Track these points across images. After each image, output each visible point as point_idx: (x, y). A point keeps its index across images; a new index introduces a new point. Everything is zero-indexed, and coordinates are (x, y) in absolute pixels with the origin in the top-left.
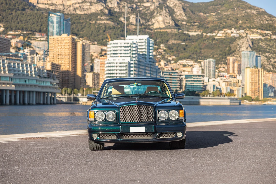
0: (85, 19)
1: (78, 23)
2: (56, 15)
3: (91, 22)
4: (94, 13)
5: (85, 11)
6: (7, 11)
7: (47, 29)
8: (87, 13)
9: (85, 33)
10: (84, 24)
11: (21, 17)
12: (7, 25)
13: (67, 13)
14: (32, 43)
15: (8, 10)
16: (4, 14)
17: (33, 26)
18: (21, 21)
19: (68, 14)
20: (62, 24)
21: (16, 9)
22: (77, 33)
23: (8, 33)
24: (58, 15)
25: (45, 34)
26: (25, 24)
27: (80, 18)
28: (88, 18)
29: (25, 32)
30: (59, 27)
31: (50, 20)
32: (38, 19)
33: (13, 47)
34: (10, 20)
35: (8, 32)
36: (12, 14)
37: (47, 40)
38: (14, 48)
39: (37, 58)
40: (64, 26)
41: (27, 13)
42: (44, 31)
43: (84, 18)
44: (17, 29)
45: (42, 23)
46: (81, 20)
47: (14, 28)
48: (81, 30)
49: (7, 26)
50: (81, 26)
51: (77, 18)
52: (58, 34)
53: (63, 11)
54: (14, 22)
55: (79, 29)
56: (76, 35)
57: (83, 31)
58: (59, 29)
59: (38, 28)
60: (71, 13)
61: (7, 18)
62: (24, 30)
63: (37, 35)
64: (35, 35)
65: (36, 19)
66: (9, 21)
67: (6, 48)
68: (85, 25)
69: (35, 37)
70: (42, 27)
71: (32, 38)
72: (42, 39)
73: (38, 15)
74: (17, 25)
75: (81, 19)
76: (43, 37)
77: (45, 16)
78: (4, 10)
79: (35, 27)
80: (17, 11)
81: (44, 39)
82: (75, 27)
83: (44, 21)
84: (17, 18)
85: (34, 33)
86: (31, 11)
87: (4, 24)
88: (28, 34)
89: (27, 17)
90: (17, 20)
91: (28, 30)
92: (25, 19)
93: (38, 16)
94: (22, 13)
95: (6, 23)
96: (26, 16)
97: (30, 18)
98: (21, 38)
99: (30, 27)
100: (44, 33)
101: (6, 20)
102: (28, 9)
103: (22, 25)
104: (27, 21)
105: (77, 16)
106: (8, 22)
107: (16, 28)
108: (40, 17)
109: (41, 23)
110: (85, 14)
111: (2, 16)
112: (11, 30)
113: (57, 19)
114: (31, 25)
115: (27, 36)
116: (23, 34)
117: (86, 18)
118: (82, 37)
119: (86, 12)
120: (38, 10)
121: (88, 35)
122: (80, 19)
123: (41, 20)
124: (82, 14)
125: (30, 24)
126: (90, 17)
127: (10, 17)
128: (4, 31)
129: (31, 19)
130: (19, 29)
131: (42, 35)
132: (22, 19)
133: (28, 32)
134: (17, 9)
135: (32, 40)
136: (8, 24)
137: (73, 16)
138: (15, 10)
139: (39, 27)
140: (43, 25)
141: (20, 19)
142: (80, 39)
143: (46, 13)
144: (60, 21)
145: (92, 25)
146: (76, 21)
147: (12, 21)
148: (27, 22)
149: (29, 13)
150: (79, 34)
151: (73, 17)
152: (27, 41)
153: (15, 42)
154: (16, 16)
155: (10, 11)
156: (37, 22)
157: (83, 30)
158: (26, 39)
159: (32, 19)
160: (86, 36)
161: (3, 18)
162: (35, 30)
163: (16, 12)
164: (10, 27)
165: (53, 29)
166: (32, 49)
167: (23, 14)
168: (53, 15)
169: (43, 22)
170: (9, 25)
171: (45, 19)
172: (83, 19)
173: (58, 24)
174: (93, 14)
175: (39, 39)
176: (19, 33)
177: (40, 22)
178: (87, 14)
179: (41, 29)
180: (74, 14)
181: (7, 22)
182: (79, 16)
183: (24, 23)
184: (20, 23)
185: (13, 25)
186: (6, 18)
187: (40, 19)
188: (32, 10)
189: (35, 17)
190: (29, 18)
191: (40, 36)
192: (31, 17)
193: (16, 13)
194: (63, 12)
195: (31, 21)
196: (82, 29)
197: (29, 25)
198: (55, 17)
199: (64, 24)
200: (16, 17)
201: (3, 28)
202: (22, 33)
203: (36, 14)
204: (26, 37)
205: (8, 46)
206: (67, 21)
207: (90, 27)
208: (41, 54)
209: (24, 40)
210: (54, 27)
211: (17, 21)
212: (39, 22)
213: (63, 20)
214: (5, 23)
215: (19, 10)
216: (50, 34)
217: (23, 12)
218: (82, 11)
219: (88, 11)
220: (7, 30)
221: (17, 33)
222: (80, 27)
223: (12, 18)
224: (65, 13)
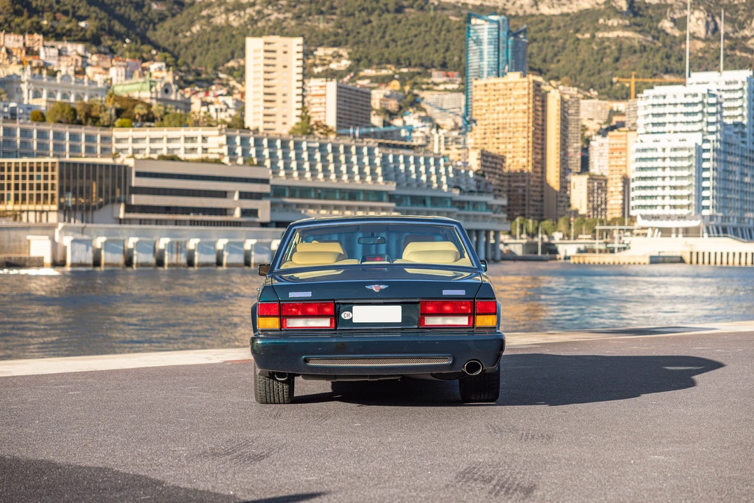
0: (562, 29)
1: (544, 40)
2: (486, 21)
3: (579, 36)
4: (587, 10)
5: (564, 5)
6: (357, 14)
7: (463, 60)
8: (570, 11)
9: (563, 66)
10: (561, 41)
11: (395, 29)
12: (357, 51)
13: (513, 13)
14: (423, 99)
15: (360, 11)
16: (351, 24)
17: (424, 54)
18: (394, 40)
19: (517, 16)
20: (505, 45)
21: (381, 9)
22: (543, 67)
23: (362, 74)
24: (492, 21)
25: (456, 74)
26: (404, 48)
27: (549, 25)
28: (570, 25)
29: (405, 70)
30: (496, 53)
31: (471, 35)
32: (439, 33)
33: (377, 110)
34: (366, 39)
35: (361, 71)
36: (370, 22)
37: (464, 89)
38: (378, 113)
39: (440, 137)
40: (510, 50)
41: (410, 18)
42: (454, 66)
43: (562, 25)
44: (384, 61)
45: (449, 44)
46: (551, 31)
47: (376, 60)
48: (552, 58)
49: (357, 56)
50: (553, 47)
51: (541, 26)
52: (494, 73)
53: (504, 9)
54: (376, 43)
55: (546, 55)
56: (540, 72)
57: (558, 61)
58: (496, 60)
59: (438, 58)
60: (525, 12)
61: (358, 33)
62: (401, 64)
63: (437, 77)
64: (430, 76)
65: (433, 33)
66: (363, 42)
67: (360, 115)
68: (564, 43)
69: (430, 81)
70: (448, 54)
71: (423, 84)
72: (450, 87)
73: (438, 21)
74: (383, 50)
75: (553, 29)
76: (452, 82)
77: (457, 25)
78: (350, 13)
79: (431, 56)
80: (383, 12)
81: (456, 86)
82: (535, 51)
83: (454, 39)
84: (384, 32)
85: (429, 71)
86: (420, 13)
87: (350, 50)
88: (413, 75)
89: (409, 29)
90: (383, 37)
91: (413, 63)
92: (404, 36)
93: (437, 25)
94: (396, 17)
95: (355, 48)
96: (408, 27)
97: (416, 32)
98: (395, 85)
99: (417, 56)
100: (455, 71)
101: (356, 40)
102: (412, 6)
103: (396, 50)
104: (410, 40)
105: (542, 21)
106: (361, 45)
107: (381, 59)
108: (444, 27)
109: (446, 45)
110: (562, 15)
111: (346, 30)
112: (369, 66)
113: (489, 33)
114: (420, 50)
115: (411, 78)
116: (401, 74)
117: (565, 26)
118: (557, 78)
119: (565, 10)
120: (436, 9)
121: (571, 73)
122: (549, 29)
123: (445, 35)
124: (554, 15)
125: (418, 49)
126: (577, 23)
127: (366, 30)
128: (349, 70)
129: (420, 33)
130: (388, 62)
131: (448, 76)
132: (397, 34)
133: (412, 70)
134: (384, 7)
135: (422, 90)
136: (361, 49)
137: (529, 20)
138: (377, 12)
139: (442, 56)
140: (452, 47)
141: (391, 35)
142: (550, 85)
143: (459, 15)
144: (499, 38)
145: (582, 43)
146: (538, 36)
147: (369, 42)
148: (411, 43)
149: (413, 19)
150: (548, 70)
151: (531, 24)
152: (409, 93)
153: (382, 96)
154: (380, 27)
155: (364, 14)
156: (437, 41)
157: (559, 58)
158: (407, 88)
159: (423, 33)
160: (567, 74)
161: (348, 35)
162: (430, 62)
163: (380, 15)
164: (366, 57)
165: (481, 59)
166: (423, 114)
167: (399, 22)
168: (479, 21)
169: (451, 40)
170: (363, 52)
171: (456, 33)
172: (559, 28)
173: (492, 46)
174: (584, 14)
175: (442, 87)
176: (390, 72)
177: (445, 40)
178: (568, 15)
179: (447, 60)
180: (532, 15)
181: (357, 43)
182: (546, 23)
183: (402, 46)
184: (392, 45)
185: (374, 52)
186: (355, 34)
187: (443, 33)
188: (422, 9)
189: (431, 28)
190: (414, 31)
191: (445, 79)
192: (419, 29)
193: (380, 20)
194: (503, 12)
195: (419, 39)
196: (556, 55)
197: (415, 51)
198: (487, 26)
199: (510, 43)
200: (382, 30)
201: (349, 59)
202: (397, 71)
203: (433, 19)
204: (408, 83)
205: (365, 108)
206: (516, 35)
207: (576, 50)
208: (449, 128)
209: (402, 90)
210: (482, 53)
211: (383, 41)
212: (441, 41)
213: (505, 33)
214: (352, 47)
215: (388, 11)
216: (471, 72)
217: (400, 16)
218: (555, 5)
219: (571, 6)
220: (358, 65)
221: (384, 72)
222: (550, 50)
223: (372, 33)
224: (508, 13)
